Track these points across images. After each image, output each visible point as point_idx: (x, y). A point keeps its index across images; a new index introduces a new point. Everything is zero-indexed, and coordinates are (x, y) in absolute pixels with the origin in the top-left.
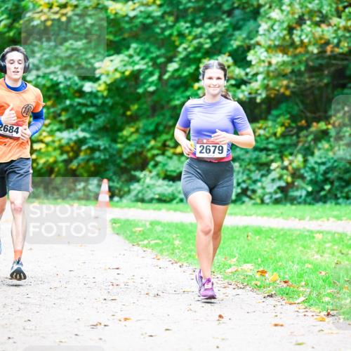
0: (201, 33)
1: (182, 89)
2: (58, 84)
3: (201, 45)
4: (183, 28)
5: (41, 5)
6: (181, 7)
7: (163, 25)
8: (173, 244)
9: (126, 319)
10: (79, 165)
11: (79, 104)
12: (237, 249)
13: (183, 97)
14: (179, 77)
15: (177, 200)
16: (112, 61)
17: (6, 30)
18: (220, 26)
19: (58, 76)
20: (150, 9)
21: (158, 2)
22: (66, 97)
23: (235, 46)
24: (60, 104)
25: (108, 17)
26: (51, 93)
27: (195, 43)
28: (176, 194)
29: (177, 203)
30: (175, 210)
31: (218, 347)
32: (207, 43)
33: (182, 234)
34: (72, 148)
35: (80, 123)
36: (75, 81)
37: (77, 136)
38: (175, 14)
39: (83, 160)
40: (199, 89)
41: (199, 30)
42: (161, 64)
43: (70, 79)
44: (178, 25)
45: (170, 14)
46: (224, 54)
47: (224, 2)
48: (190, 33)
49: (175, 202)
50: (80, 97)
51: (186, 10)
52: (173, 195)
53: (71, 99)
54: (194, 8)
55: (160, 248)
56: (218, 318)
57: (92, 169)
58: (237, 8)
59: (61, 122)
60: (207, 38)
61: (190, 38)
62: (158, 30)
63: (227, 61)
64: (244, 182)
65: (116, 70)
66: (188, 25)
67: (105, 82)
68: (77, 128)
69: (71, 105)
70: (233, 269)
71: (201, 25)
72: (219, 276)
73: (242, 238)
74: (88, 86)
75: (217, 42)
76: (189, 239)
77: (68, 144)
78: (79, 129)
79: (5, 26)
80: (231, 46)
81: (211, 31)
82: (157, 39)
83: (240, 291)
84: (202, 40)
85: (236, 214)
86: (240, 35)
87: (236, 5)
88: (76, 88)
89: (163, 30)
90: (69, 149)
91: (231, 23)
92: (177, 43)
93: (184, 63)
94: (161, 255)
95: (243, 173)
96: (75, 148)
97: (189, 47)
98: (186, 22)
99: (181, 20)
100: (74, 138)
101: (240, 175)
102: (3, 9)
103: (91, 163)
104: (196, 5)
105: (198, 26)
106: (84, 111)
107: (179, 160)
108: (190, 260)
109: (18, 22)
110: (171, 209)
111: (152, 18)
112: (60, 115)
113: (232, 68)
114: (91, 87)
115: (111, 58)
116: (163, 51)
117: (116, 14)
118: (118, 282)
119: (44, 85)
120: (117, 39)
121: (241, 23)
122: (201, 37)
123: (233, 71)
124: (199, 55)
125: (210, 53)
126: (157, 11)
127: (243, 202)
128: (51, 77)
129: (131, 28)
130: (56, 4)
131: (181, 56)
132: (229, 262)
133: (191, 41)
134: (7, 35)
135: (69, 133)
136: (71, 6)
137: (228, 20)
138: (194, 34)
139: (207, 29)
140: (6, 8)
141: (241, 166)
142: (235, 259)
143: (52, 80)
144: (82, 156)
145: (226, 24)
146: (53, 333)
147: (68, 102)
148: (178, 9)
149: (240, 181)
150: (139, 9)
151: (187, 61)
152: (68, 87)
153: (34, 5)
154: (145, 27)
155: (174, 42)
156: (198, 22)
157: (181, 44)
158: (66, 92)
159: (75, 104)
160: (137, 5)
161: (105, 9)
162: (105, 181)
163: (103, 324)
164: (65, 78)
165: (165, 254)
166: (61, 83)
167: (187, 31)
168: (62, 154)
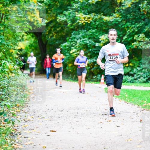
0: (134, 26)
1: (128, 45)
2: (87, 44)
3: (134, 30)
4: (128, 25)
5: (81, 18)
6: (128, 18)
7: (122, 24)
8: (125, 96)
9: (110, 121)
10: (94, 70)
11: (94, 50)
12: (146, 98)
13: (128, 48)
14: (127, 41)
15: (127, 82)
16: (105, 36)
17: (70, 26)
18: (141, 24)
19: (87, 41)
20: (117, 19)
21: (120, 16)
22: (90, 48)
23: (146, 31)
24: (88, 50)
25: (103, 22)
26: (85, 47)
27: (132, 30)
28: (126, 80)
29: (126, 83)
30: (126, 85)
31: (140, 130)
32: (136, 30)
33: (128, 93)
34: (92, 64)
35: (95, 56)
36: (92, 43)
37: (93, 61)
38: (126, 20)
39: (95, 68)
40: (134, 45)
41: (133, 26)
42: (121, 37)
43: (91, 42)
44: (126, 24)
45: (124, 20)
46: (142, 33)
47: (142, 16)
48: (131, 27)
49: (126, 82)
50: (94, 48)
51: (129, 19)
52: (125, 80)
53: (91, 49)
54: (132, 18)
55: (121, 98)
56: (140, 121)
57: (99, 71)
58: (146, 18)
59: (88, 56)
60: (136, 28)
61: (131, 28)
62: (120, 26)
63: (143, 36)
64: (149, 75)
65: (106, 39)
66: (130, 24)
67: (103, 43)
68: (93, 58)
69: (91, 51)
70: (145, 104)
71: (134, 24)
72: (140, 107)
73: (148, 94)
74: (97, 44)
75: (140, 30)
76: (131, 94)
77: (90, 63)
78: (94, 58)
79: (70, 25)
80: (145, 31)
81: (138, 26)
82: (120, 29)
83: (148, 112)
84: (134, 29)
85: (146, 86)
86: (147, 27)
87: (146, 17)
88: (93, 45)
89: (122, 26)
90: (91, 65)
91: (144, 23)
92: (126, 30)
93: (129, 37)
94: (121, 100)
95: (148, 73)
96: (93, 65)
97: (130, 31)
98: (129, 23)
99: (128, 22)
100: (92, 61)
101: (147, 73)
102: (69, 19)
103: (98, 70)
104: (133, 17)
105: (133, 24)
106: (95, 53)
107: (127, 68)
108: (131, 102)
109: (74, 23)
110: (124, 85)
111: (118, 22)
112: (88, 54)
113: (145, 38)
114: (98, 45)
115: (105, 35)
116: (122, 33)
117: (106, 20)
118: (107, 109)
119: (83, 44)
120: (107, 29)
121: (148, 23)
122: (134, 28)
123: (145, 39)
124: (134, 34)
125: (137, 33)
126: (120, 19)
127: (149, 82)
128: (85, 42)
129: (111, 25)
130: (86, 18)
131: (128, 34)
132: (144, 102)
133: (131, 29)
134: (71, 27)
135: (91, 60)
136: (91, 18)
137: (143, 22)
138: (132, 27)
139: (136, 25)
140: (70, 19)
141: (148, 70)
142: (146, 101)
143: (85, 43)
144: (95, 67)
145: (142, 24)
146: (86, 125)
147: (90, 50)
148: (127, 19)
149: (147, 75)
150: (114, 19)
151: (130, 36)
152: (90, 45)
153: (79, 18)
154: (116, 25)
155: (125, 29)
156: (133, 23)
157: (128, 30)
158: (90, 46)
159: (93, 50)
160: (113, 18)
161: (103, 19)
162: (103, 75)
163: (102, 122)
164: (89, 42)
165: (123, 99)
166: (88, 43)
167: (130, 26)
168: (88, 67)
